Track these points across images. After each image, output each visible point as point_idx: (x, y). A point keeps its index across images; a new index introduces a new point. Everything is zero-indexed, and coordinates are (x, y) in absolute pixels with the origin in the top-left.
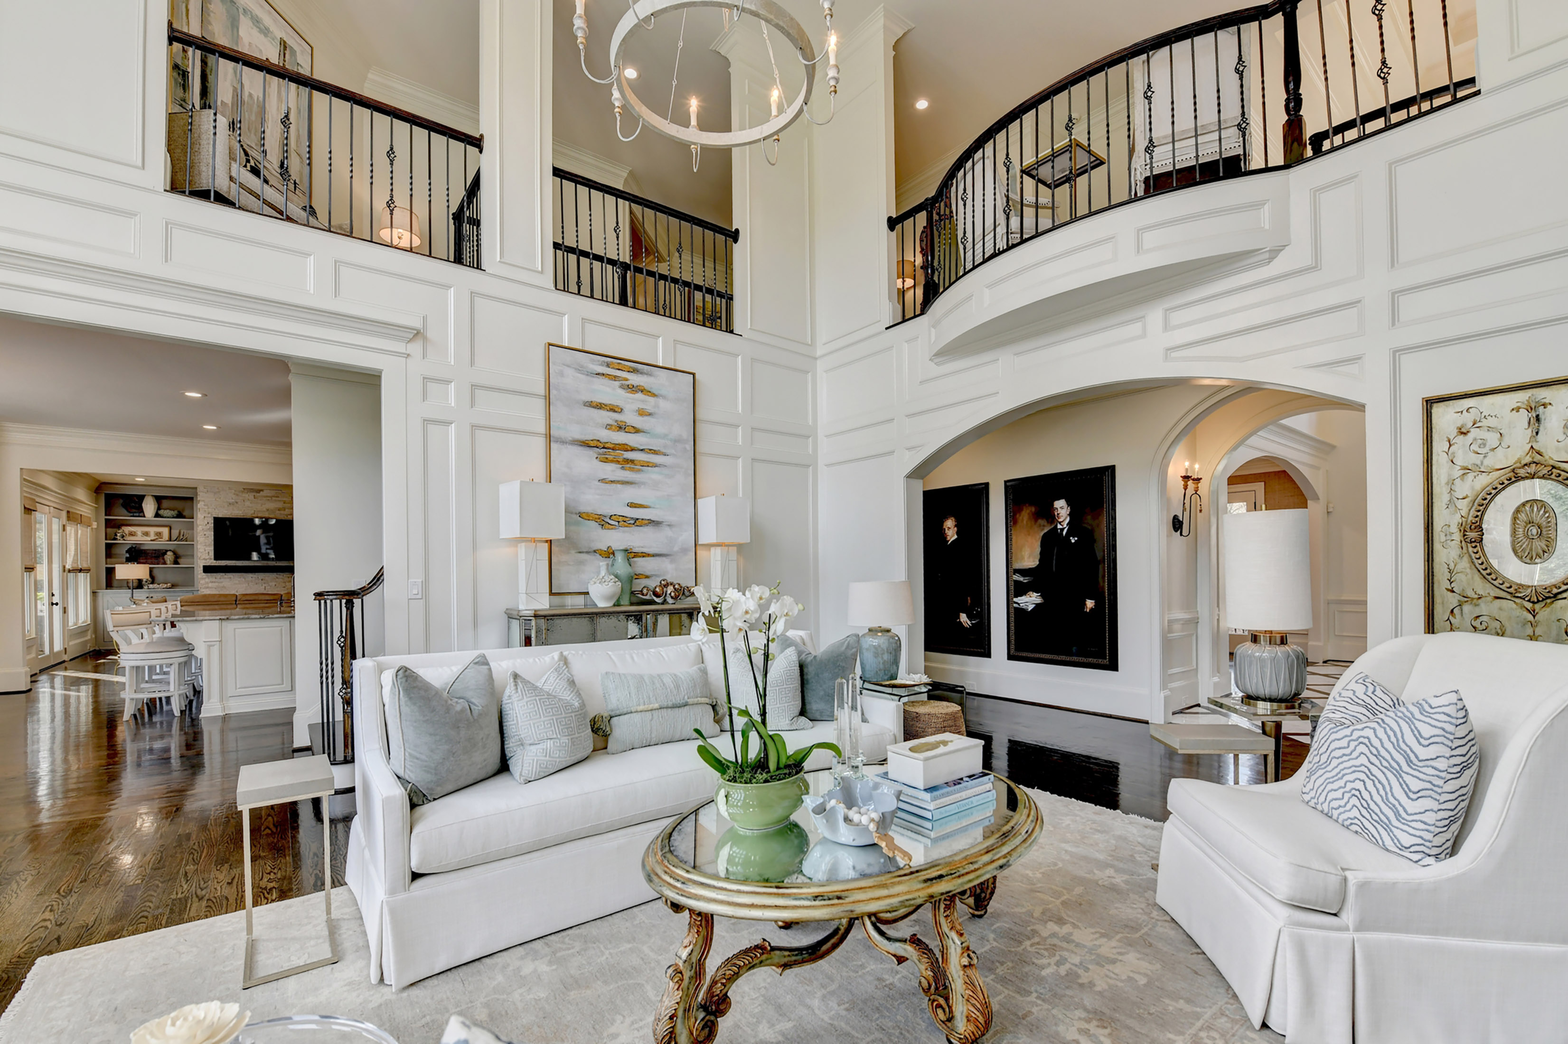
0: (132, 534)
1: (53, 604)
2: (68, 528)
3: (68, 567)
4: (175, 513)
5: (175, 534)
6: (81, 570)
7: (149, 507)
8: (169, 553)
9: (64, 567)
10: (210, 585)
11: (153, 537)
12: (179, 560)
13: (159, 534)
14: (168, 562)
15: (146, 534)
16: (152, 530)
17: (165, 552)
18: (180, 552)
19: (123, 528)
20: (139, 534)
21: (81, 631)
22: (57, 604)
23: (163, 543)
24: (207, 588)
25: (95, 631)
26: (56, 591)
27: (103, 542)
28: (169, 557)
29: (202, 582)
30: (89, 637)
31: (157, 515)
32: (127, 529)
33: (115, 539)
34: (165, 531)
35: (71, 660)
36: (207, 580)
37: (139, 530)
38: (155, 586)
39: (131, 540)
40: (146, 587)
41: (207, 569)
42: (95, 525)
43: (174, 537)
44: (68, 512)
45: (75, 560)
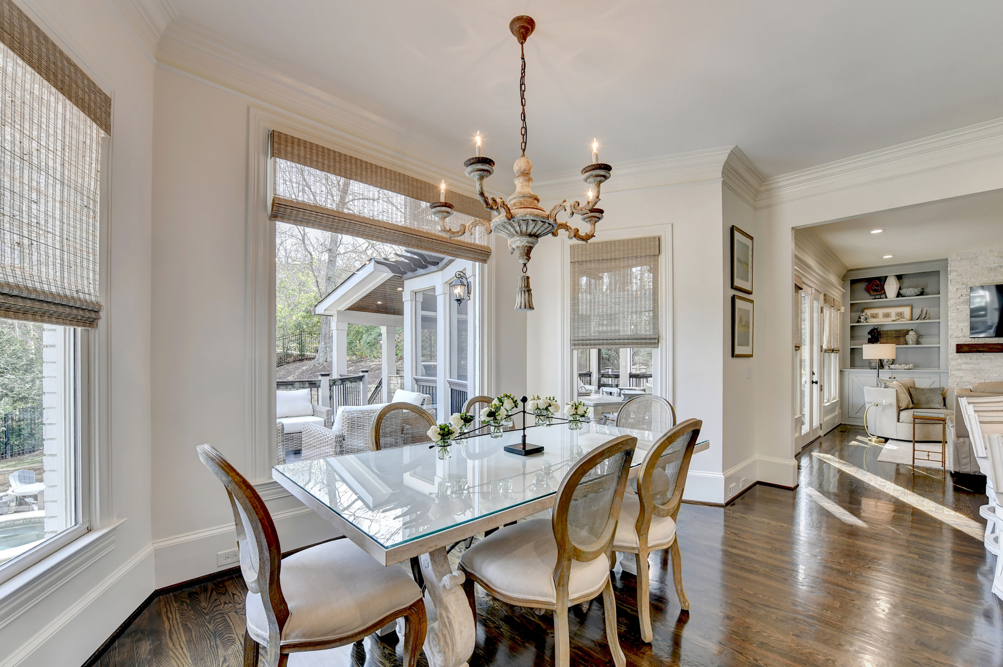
0: (874, 316)
1: (813, 382)
2: (825, 310)
3: (825, 347)
4: (918, 291)
5: (917, 312)
6: (833, 351)
7: (891, 288)
8: (911, 333)
9: (822, 347)
10: (964, 367)
11: (893, 318)
12: (920, 340)
13: (900, 315)
14: (911, 342)
15: (887, 315)
16: (893, 311)
17: (907, 332)
18: (922, 332)
19: (866, 311)
20: (881, 315)
21: (832, 408)
22: (816, 383)
23: (904, 323)
24: (960, 370)
25: (841, 407)
26: (815, 370)
27: (849, 325)
28: (911, 337)
29: (953, 363)
30: (837, 413)
31: (899, 295)
32: (869, 312)
33: (858, 322)
34: (906, 311)
35: (825, 435)
36: (959, 361)
37: (880, 312)
38: (897, 366)
39: (873, 322)
40: (887, 367)
41: (960, 349)
42: (843, 309)
43: (916, 315)
44: (825, 295)
45: (829, 341)
